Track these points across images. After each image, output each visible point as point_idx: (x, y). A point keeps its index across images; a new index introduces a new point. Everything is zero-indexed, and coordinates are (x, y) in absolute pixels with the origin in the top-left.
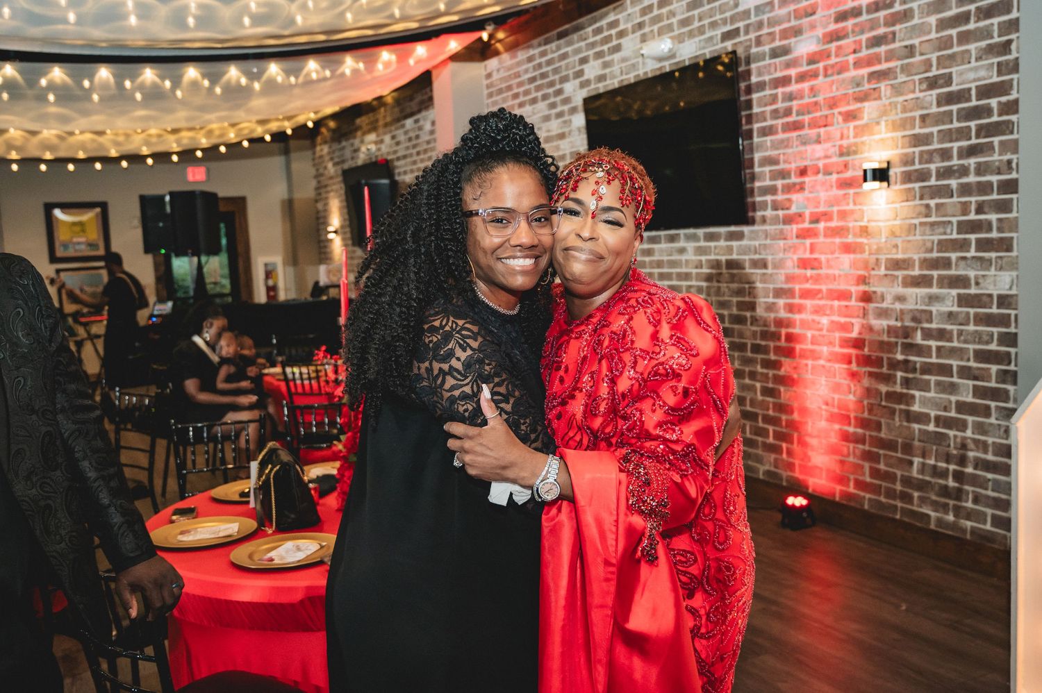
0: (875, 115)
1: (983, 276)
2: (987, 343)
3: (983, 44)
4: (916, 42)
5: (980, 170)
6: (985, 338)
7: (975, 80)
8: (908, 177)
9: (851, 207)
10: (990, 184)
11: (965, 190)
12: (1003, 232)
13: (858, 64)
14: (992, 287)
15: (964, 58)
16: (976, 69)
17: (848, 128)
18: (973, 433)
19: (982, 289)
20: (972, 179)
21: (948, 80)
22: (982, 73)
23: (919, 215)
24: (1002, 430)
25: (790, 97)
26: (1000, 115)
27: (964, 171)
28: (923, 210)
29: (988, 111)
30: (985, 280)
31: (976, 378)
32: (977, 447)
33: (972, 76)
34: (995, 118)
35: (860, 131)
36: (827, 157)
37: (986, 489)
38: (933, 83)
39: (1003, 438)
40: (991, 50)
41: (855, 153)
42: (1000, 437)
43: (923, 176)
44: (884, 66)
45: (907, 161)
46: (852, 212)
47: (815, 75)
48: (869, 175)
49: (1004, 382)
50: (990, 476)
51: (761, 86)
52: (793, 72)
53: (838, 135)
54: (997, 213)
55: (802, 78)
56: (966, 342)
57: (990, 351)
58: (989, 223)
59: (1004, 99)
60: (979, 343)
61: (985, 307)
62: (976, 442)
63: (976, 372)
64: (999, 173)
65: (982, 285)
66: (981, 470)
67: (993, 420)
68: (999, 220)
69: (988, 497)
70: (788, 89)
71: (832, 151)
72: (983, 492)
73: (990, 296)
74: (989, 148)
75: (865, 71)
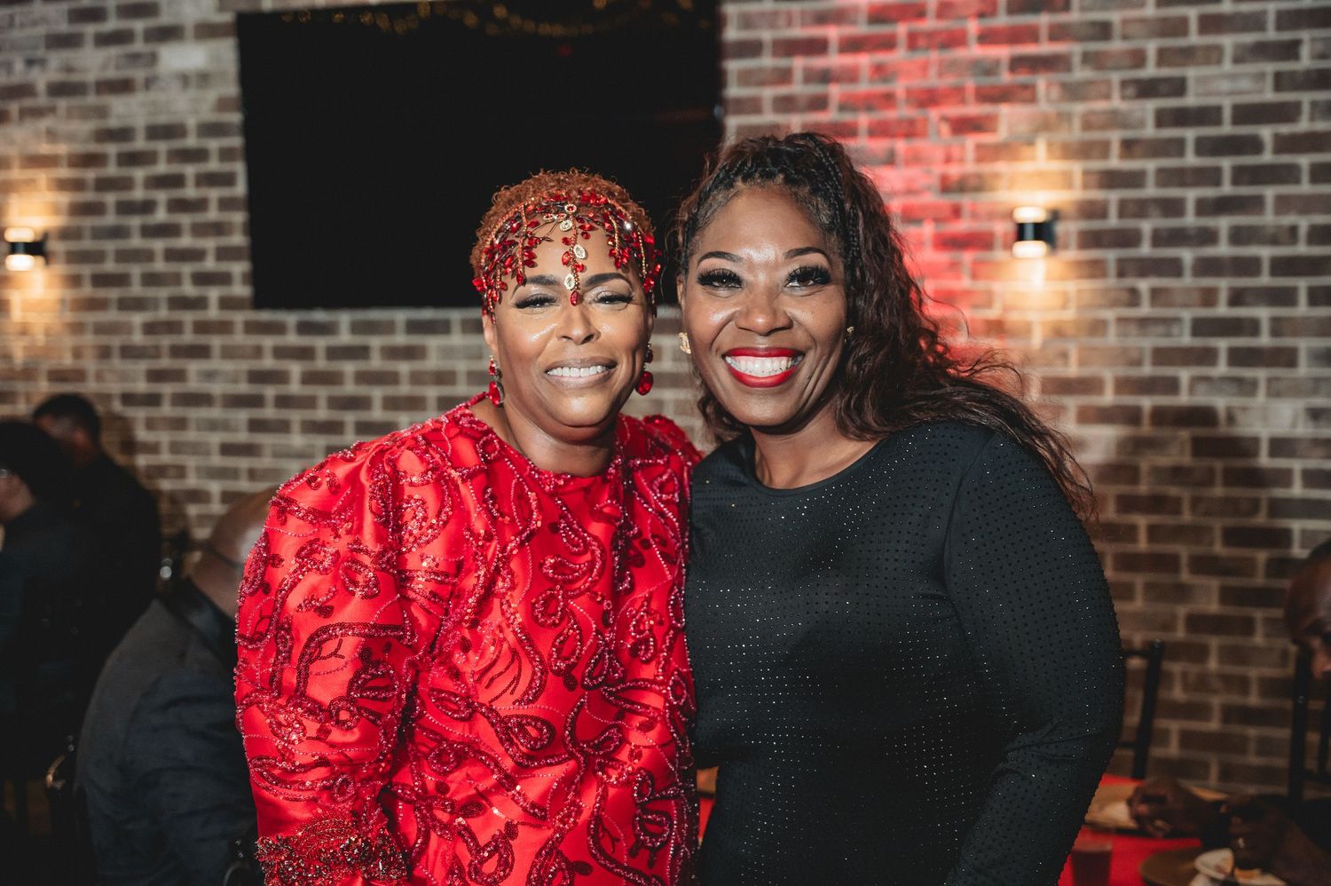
0: (1023, 128)
1: (1243, 406)
2: (1248, 514)
3: (1249, 38)
4: (1115, 17)
5: (1238, 236)
6: (1246, 506)
7: (1231, 93)
8: (1091, 240)
9: (965, 283)
10: (1258, 260)
11: (1208, 267)
12: (1281, 338)
13: (986, 38)
14: (1259, 424)
15: (1212, 55)
16: (1232, 77)
17: (963, 147)
18: (1220, 664)
19: (1239, 428)
20: (1223, 249)
21: (1178, 87)
22: (1245, 84)
23: (1114, 304)
24: (1277, 654)
25: (826, 77)
26: (1276, 153)
27: (1208, 237)
28: (1125, 296)
29: (1254, 145)
30: (1246, 413)
31: (1225, 574)
32: (1229, 686)
33: (1225, 85)
34: (1268, 158)
35: (987, 154)
36: (910, 192)
38: (1147, 89)
40: (1262, 51)
41: (979, 188)
43: (1127, 239)
44: (1045, 48)
45: (1091, 210)
46: (967, 293)
47: (888, 44)
48: (1029, 231)
51: (751, 49)
52: (833, 33)
53: (939, 154)
54: (1270, 307)
55: (852, 45)
56: (1208, 513)
58: (1255, 323)
61: (1246, 457)
64: (1273, 244)
70: (818, 62)
71: (922, 182)
73: (1256, 439)
74: (1255, 204)
75: (1003, 52)
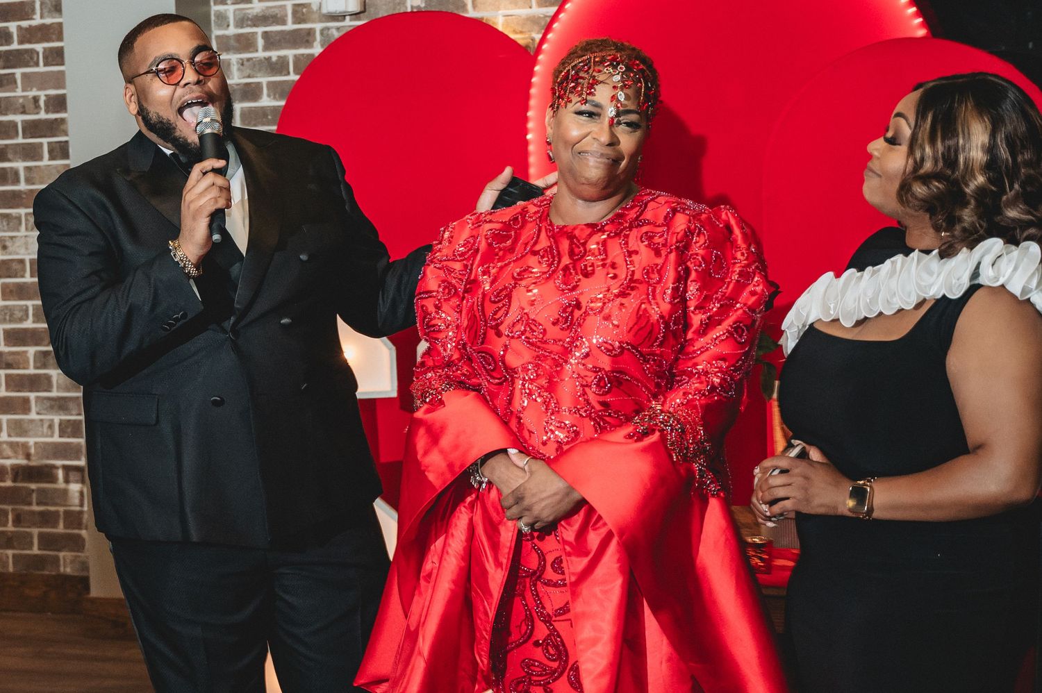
1: (12, 238)
2: (21, 320)
6: (18, 314)
10: (14, 124)
12: (33, 184)
14: (23, 251)
18: (9, 436)
19: (10, 254)
24: (46, 425)
26: (21, 42)
29: (6, 36)
30: (14, 243)
31: (9, 366)
32: (15, 452)
34: (15, 46)
37: (30, 504)
39: (47, 436)
42: (43, 436)
49: (44, 366)
50: (33, 486)
54: (24, 160)
57: (25, 330)
58: (16, 173)
59: (25, 24)
60: (11, 321)
61: (15, 276)
62: (12, 445)
63: (10, 359)
64: (24, 112)
65: (10, 249)
66: (23, 481)
67: (33, 415)
68: (28, 169)
69: (33, 513)
72: (26, 508)
73: (22, 262)
74: (10, 81)
